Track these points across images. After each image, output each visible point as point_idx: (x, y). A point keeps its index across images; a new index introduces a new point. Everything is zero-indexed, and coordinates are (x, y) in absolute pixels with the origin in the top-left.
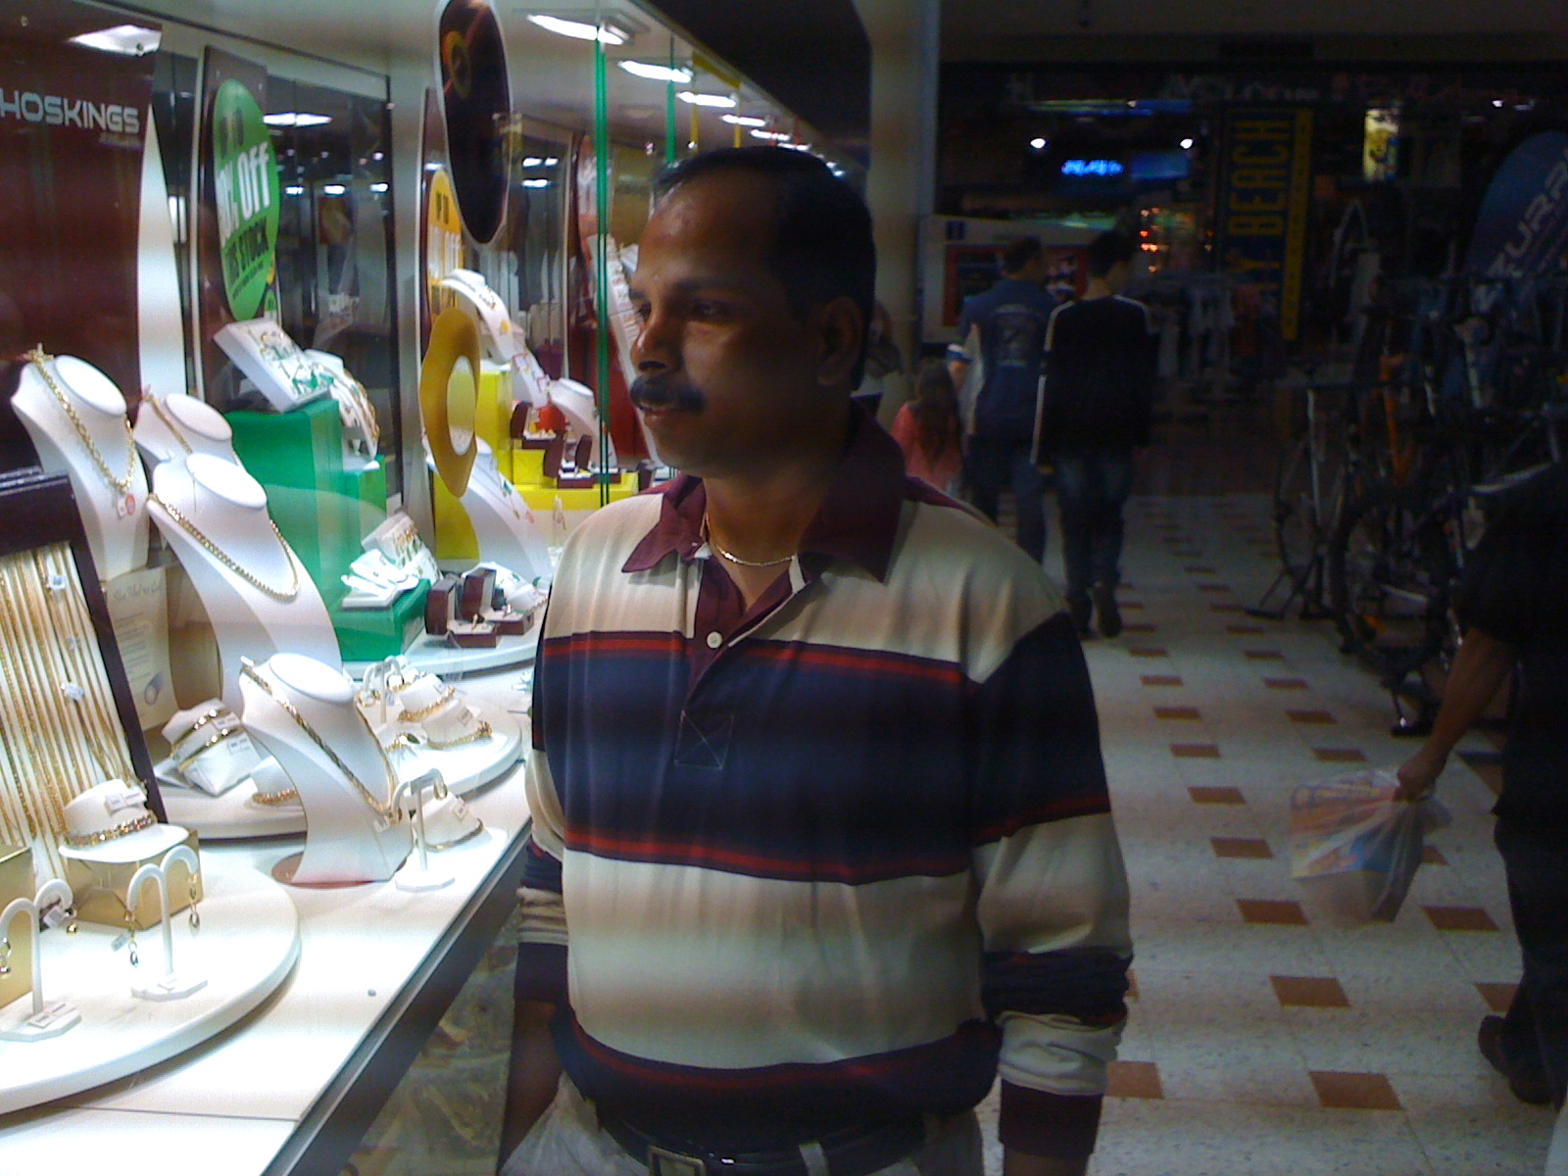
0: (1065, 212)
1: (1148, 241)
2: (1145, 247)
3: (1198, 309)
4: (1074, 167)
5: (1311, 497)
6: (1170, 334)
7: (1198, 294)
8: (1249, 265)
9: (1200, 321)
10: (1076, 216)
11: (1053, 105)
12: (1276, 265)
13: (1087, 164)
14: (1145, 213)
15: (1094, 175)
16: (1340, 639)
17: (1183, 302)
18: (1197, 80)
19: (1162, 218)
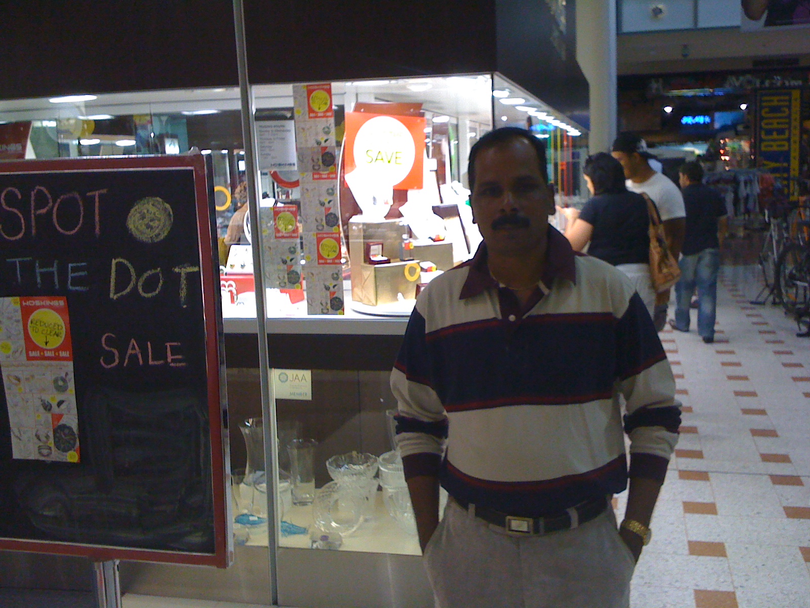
0: (683, 142)
1: (724, 155)
2: (723, 158)
3: (742, 185)
4: (687, 120)
5: (773, 253)
6: (729, 197)
7: (742, 178)
8: (773, 165)
9: (743, 191)
10: (690, 144)
11: (676, 92)
12: (785, 165)
13: (694, 118)
14: (722, 142)
15: (697, 124)
16: (784, 310)
17: (735, 181)
18: (741, 78)
19: (730, 144)
